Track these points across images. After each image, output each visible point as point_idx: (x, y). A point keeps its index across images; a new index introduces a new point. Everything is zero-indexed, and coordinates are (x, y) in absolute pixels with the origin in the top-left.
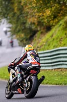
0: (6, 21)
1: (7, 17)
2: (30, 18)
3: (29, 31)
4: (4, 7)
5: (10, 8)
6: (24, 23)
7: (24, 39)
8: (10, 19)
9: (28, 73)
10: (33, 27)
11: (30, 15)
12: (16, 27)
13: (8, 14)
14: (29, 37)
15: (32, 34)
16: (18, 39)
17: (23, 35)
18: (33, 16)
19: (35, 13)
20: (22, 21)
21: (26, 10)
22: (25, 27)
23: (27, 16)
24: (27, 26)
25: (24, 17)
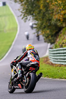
0: (32, 18)
1: (32, 14)
2: (56, 14)
3: (54, 28)
4: (30, 4)
5: (36, 5)
6: (50, 20)
7: (50, 35)
8: (36, 16)
9: (27, 70)
10: (59, 24)
11: (56, 12)
12: (42, 24)
13: (34, 11)
14: (54, 33)
15: (57, 31)
16: (43, 35)
17: (48, 31)
18: (58, 13)
19: (60, 10)
20: (47, 18)
21: (52, 7)
22: (50, 23)
23: (52, 13)
24: (53, 22)
25: (50, 14)
